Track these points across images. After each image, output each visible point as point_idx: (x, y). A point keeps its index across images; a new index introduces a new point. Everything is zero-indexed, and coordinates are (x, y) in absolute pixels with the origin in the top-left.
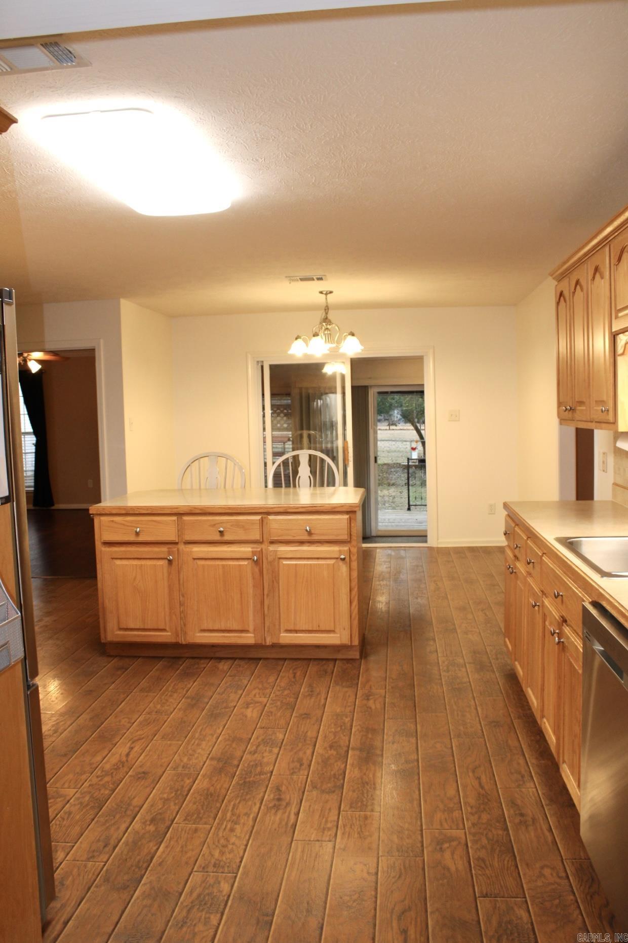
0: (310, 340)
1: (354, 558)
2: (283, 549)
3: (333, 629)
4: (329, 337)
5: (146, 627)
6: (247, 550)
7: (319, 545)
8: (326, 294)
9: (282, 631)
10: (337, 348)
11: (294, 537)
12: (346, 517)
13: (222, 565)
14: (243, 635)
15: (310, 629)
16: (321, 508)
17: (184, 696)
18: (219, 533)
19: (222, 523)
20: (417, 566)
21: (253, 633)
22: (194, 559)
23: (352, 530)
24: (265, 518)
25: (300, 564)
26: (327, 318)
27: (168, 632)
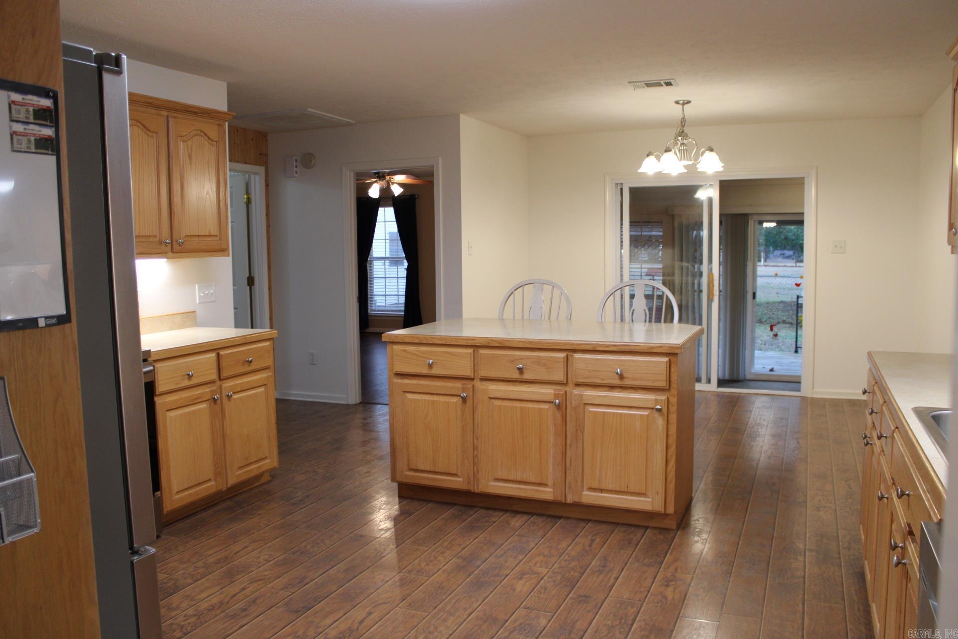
0: (662, 155)
1: (673, 409)
2: (590, 394)
3: (644, 492)
4: (685, 153)
5: (437, 470)
6: (548, 392)
7: (632, 391)
8: (683, 104)
9: (585, 489)
10: (694, 165)
11: (603, 380)
12: (665, 359)
13: (520, 407)
14: (541, 489)
15: (618, 489)
16: (637, 347)
17: (457, 555)
18: (518, 371)
19: (521, 359)
20: (782, 419)
21: (552, 488)
22: (490, 398)
23: (672, 376)
24: (571, 355)
25: (608, 412)
26: (683, 132)
27: (459, 477)
